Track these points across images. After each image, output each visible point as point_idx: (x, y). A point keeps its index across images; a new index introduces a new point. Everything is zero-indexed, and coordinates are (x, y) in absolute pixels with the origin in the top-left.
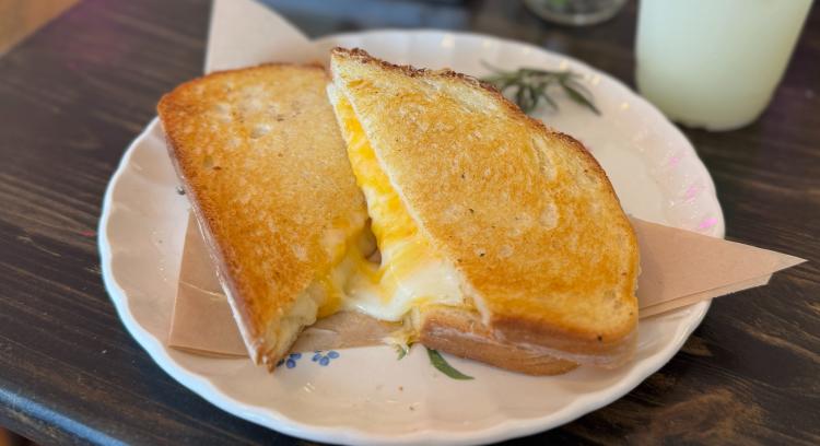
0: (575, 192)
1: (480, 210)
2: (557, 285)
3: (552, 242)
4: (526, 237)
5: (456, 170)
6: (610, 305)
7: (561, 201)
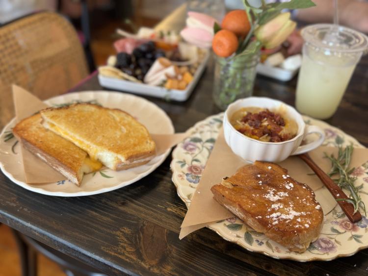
0: (126, 122)
1: (106, 135)
2: (135, 145)
3: (127, 136)
4: (120, 137)
5: (93, 128)
6: (148, 144)
7: (124, 125)
